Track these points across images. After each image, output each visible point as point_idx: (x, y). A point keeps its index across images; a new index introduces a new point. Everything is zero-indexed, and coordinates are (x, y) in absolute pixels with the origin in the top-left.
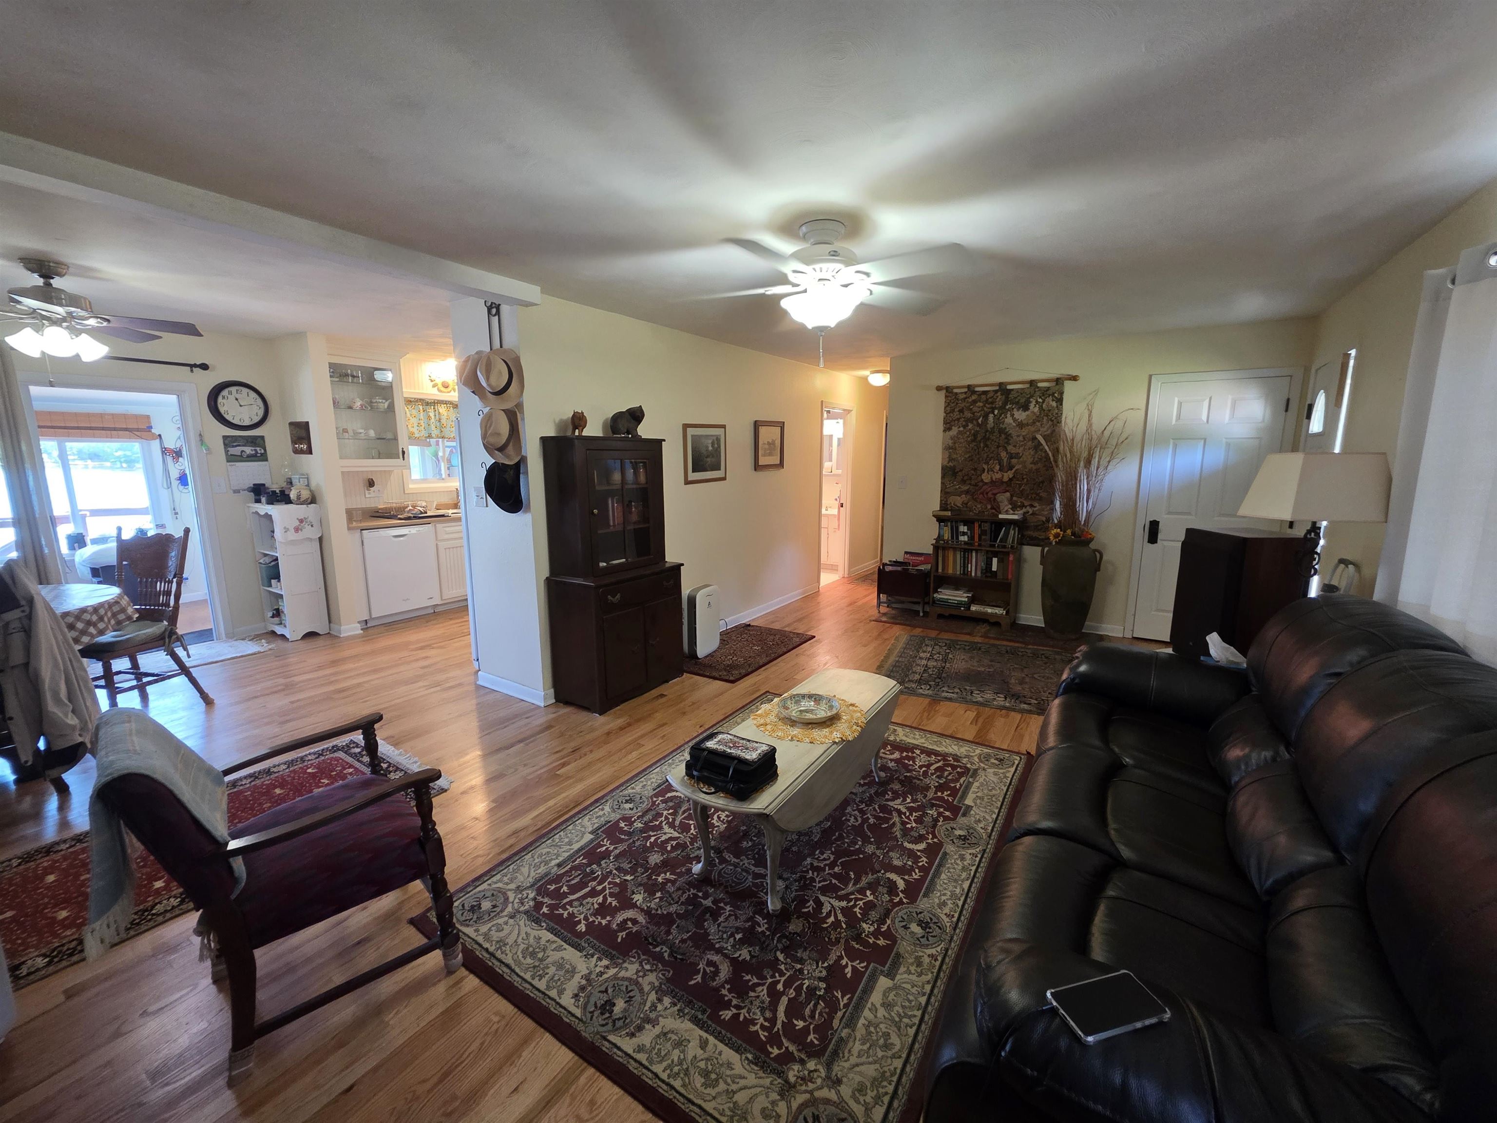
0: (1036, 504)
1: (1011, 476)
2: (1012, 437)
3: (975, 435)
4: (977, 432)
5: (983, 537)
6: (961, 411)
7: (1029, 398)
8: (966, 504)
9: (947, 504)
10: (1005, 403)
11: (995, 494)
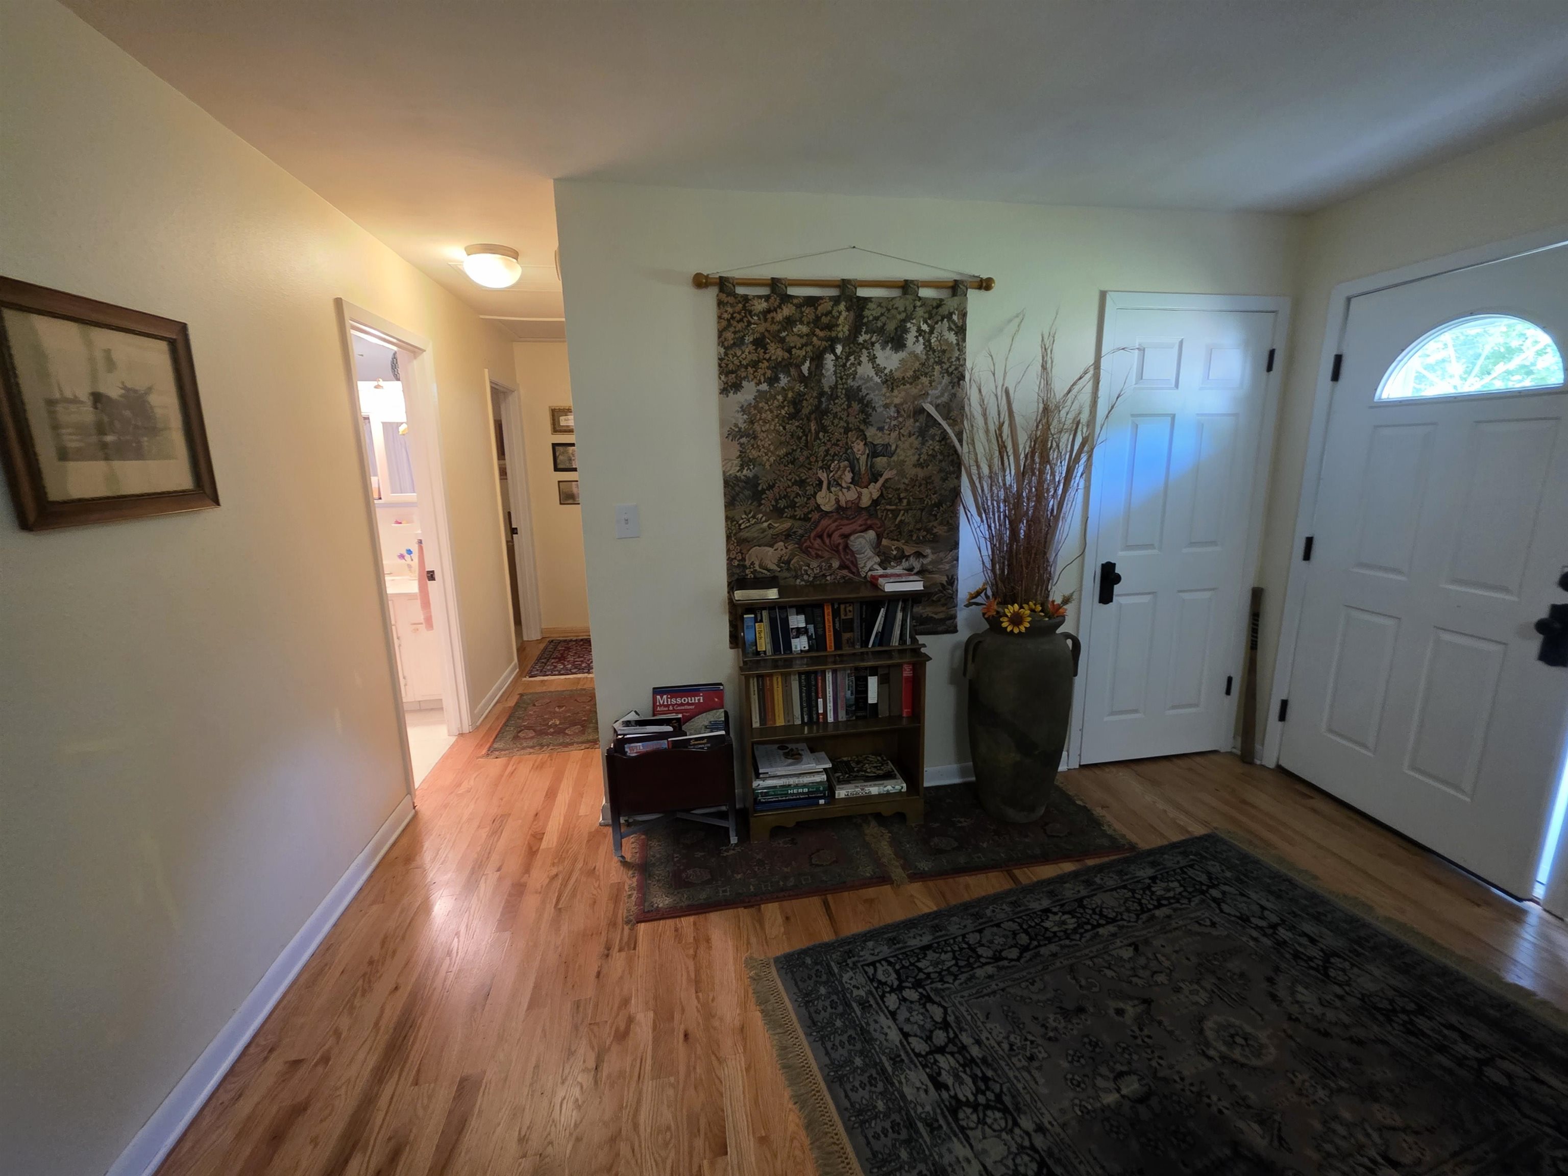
0: (928, 551)
1: (875, 496)
2: (874, 409)
3: (796, 403)
4: (800, 395)
5: (846, 636)
6: (759, 343)
7: (904, 321)
8: (788, 562)
9: (745, 567)
10: (856, 330)
11: (846, 537)
